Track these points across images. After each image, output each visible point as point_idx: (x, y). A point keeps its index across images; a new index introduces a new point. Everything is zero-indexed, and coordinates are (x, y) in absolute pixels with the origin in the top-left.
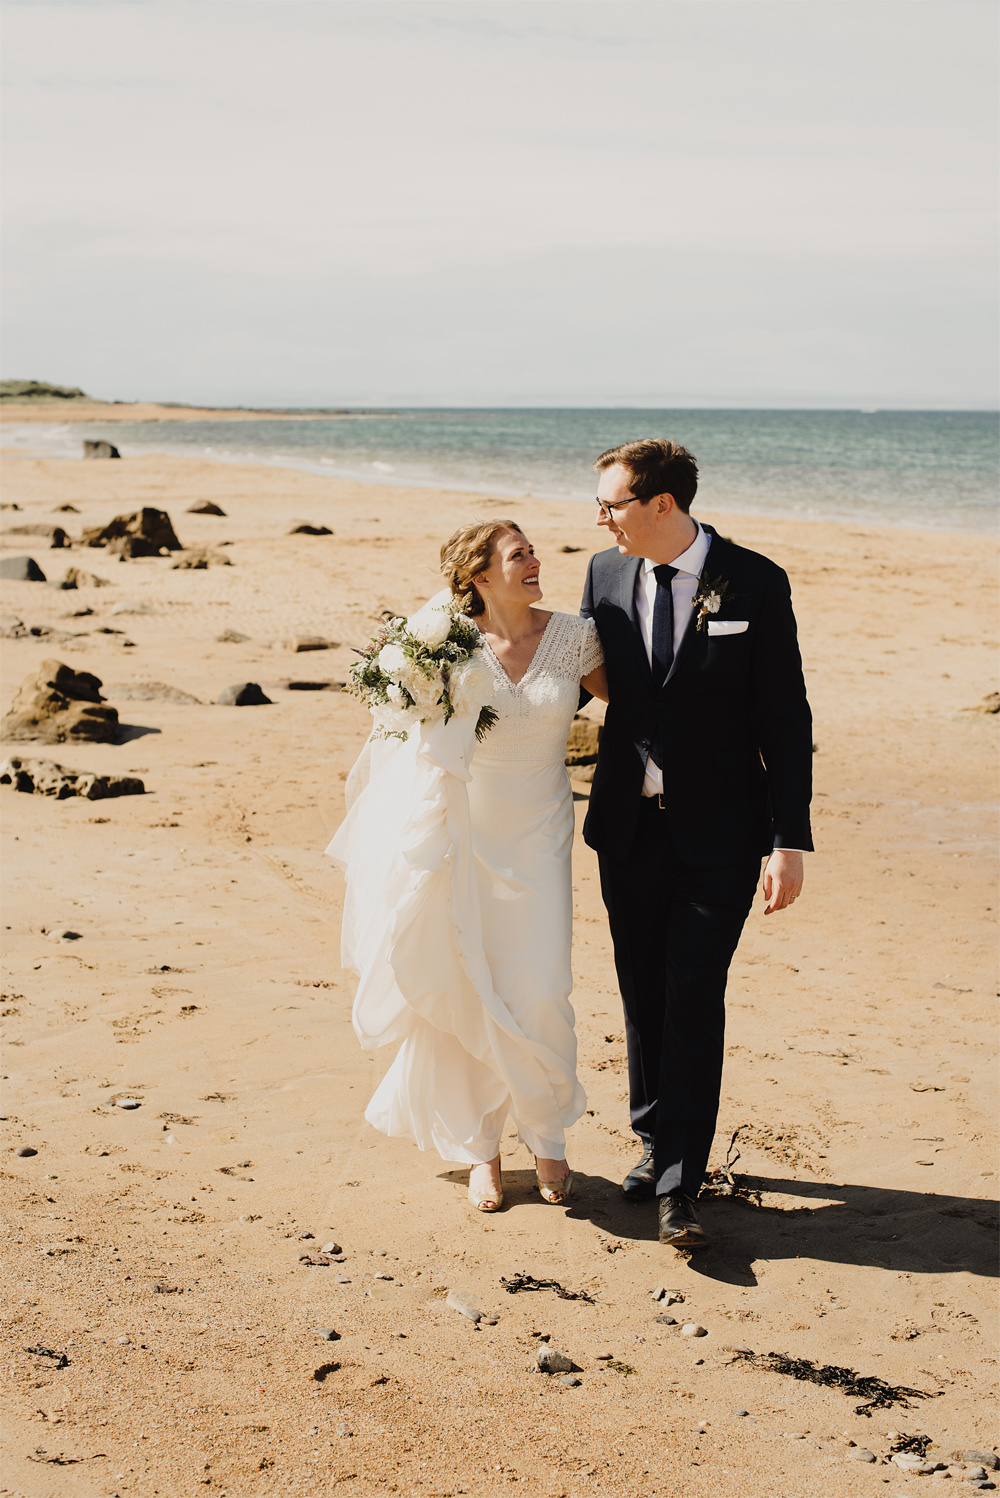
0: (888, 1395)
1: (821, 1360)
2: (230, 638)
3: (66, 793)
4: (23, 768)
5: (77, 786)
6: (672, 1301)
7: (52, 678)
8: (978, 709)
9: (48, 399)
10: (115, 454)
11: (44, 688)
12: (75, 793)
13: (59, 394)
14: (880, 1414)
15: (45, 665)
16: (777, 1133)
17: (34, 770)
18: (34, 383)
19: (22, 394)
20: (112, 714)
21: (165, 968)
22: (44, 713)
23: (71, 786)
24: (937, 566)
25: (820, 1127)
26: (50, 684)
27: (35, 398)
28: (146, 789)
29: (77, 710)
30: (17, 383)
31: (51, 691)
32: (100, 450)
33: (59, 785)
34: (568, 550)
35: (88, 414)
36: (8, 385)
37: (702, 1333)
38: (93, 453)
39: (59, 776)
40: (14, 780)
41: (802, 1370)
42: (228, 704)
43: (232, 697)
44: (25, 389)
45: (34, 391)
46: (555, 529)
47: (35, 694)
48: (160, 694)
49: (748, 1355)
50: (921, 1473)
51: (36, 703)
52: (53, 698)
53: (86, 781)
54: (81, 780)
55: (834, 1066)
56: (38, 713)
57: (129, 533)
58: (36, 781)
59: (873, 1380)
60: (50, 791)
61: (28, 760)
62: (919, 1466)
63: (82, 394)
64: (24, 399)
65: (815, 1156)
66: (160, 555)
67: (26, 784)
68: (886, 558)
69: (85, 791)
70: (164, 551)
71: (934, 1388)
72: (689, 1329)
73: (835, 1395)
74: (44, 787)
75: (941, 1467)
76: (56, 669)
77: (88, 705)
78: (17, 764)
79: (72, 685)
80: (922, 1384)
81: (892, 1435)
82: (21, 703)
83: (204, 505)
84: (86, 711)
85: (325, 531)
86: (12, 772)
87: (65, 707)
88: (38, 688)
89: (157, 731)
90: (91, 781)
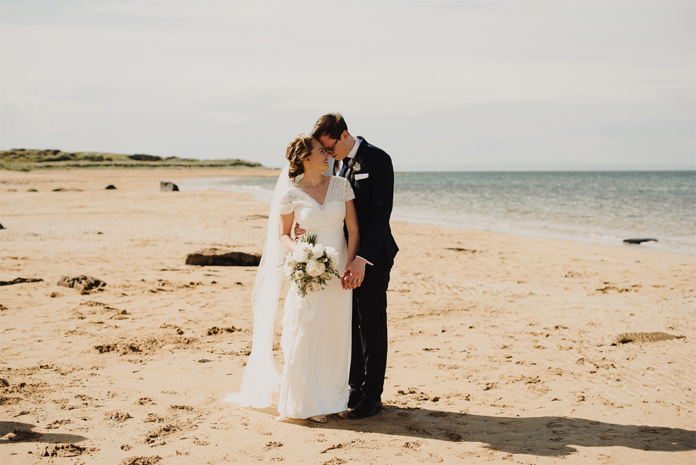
9: (243, 167)
10: (176, 188)
13: (249, 165)
18: (238, 160)
19: (231, 165)
27: (237, 166)
30: (230, 160)
32: (168, 187)
36: (225, 161)
38: (164, 189)
44: (233, 163)
45: (237, 163)
63: (260, 165)
64: (232, 167)
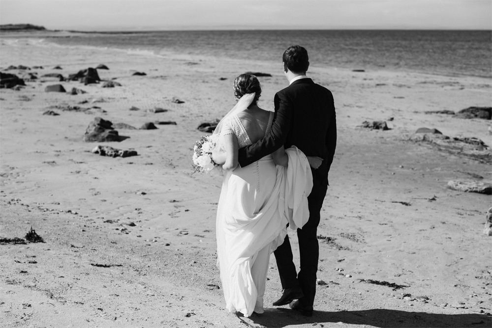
0: (398, 287)
1: (381, 281)
2: (134, 109)
3: (116, 156)
4: (102, 149)
5: (119, 153)
6: (341, 271)
7: (99, 122)
8: (361, 126)
9: (33, 30)
11: (97, 126)
12: (118, 156)
13: (37, 28)
14: (398, 290)
15: (96, 119)
16: (350, 235)
17: (106, 149)
19: (24, 28)
20: (117, 133)
21: (174, 201)
22: (98, 133)
23: (117, 154)
24: (335, 82)
25: (360, 233)
26: (98, 124)
27: (29, 30)
28: (138, 154)
29: (107, 132)
31: (99, 127)
33: (113, 153)
34: (222, 79)
35: (47, 35)
36: (19, 26)
37: (351, 277)
39: (113, 151)
40: (100, 152)
41: (377, 283)
42: (144, 129)
43: (145, 127)
45: (28, 27)
46: (214, 72)
47: (94, 128)
48: (124, 127)
49: (363, 280)
50: (411, 300)
51: (95, 130)
52: (100, 128)
53: (121, 152)
54: (120, 152)
55: (358, 219)
56: (96, 133)
57: (84, 76)
58: (106, 152)
59: (394, 284)
60: (111, 155)
61: (103, 147)
62: (411, 299)
64: (25, 30)
65: (361, 240)
66: (96, 83)
67: (103, 153)
68: (319, 80)
69: (121, 155)
70: (97, 81)
71: (408, 285)
72: (348, 276)
73: (386, 287)
74: (109, 154)
75: (415, 299)
76: (100, 120)
77: (110, 130)
78: (100, 147)
79: (104, 125)
80: (405, 285)
81: (402, 294)
82: (90, 130)
83: (101, 66)
84: (110, 132)
85: (144, 74)
86: (99, 150)
87: (103, 131)
88: (95, 125)
89: (129, 137)
90: (122, 152)
